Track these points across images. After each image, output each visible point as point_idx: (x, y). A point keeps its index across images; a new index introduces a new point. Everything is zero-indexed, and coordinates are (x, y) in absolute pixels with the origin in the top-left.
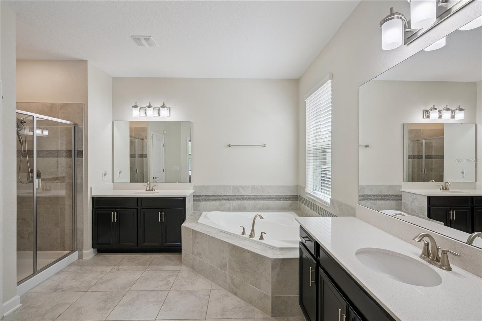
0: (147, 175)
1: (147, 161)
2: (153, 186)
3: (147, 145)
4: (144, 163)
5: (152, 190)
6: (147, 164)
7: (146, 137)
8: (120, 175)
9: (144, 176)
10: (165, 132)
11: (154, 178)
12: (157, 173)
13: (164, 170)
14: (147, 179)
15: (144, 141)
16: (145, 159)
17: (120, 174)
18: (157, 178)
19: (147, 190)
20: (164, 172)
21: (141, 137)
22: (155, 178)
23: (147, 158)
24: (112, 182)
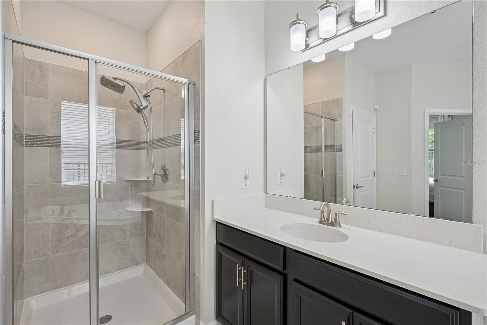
0: (342, 181)
1: (342, 156)
2: (336, 214)
3: (342, 129)
4: (337, 160)
5: (333, 224)
6: (341, 162)
7: (340, 115)
8: (281, 179)
9: (337, 182)
10: (377, 107)
11: (354, 187)
12: (360, 178)
13: (374, 174)
14: (343, 188)
15: (337, 122)
16: (338, 154)
17: (283, 178)
18: (360, 187)
19: (321, 222)
20: (374, 176)
21: (333, 117)
22: (357, 187)
23: (342, 151)
24: (265, 193)
